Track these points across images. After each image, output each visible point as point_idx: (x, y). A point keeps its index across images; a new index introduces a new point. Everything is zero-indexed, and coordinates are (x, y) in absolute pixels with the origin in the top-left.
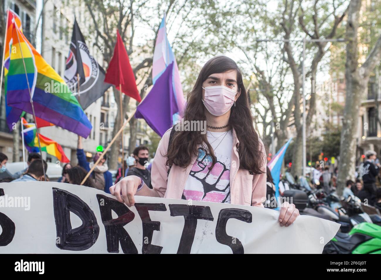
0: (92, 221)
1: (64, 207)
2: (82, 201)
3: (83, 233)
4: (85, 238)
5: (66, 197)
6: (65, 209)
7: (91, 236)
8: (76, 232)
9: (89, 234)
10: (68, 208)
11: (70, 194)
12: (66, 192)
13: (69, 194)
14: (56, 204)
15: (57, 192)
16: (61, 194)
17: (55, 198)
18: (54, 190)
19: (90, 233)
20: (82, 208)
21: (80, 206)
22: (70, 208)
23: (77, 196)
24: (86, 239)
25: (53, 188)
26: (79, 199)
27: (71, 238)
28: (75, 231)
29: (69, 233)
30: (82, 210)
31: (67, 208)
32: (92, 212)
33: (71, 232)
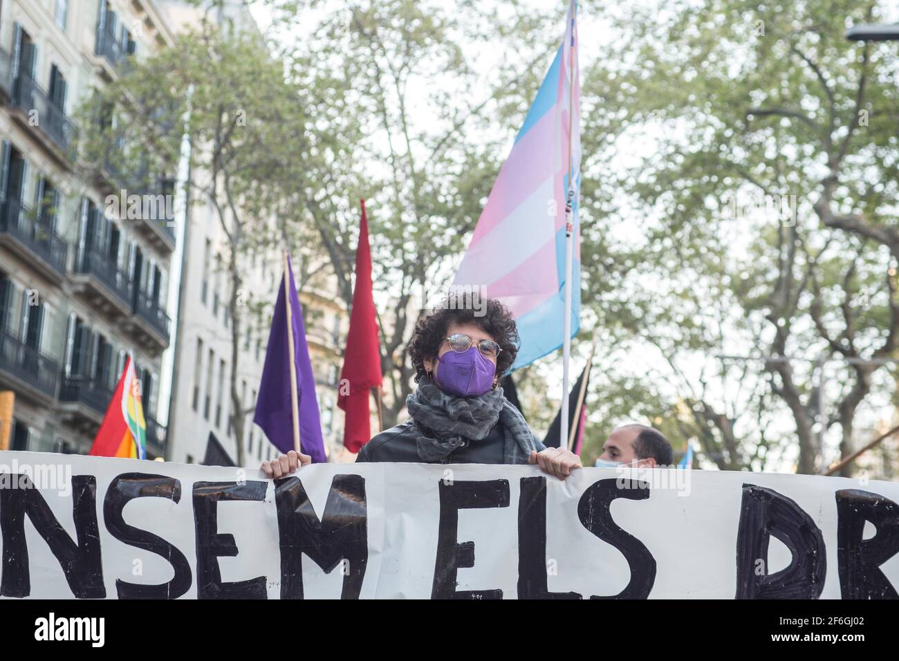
0: (815, 552)
1: (761, 526)
2: (802, 511)
3: (791, 583)
4: (796, 592)
5: (770, 504)
6: (762, 530)
7: (808, 588)
8: (778, 582)
9: (804, 586)
10: (769, 528)
11: (778, 496)
12: (770, 493)
13: (776, 498)
14: (746, 520)
15: (751, 494)
16: (759, 499)
17: (745, 507)
18: (746, 489)
19: (806, 582)
20: (799, 526)
21: (794, 523)
22: (772, 528)
23: (793, 499)
24: (797, 594)
25: (745, 486)
26: (796, 508)
27: (766, 593)
28: (774, 580)
29: (761, 584)
30: (797, 530)
31: (765, 529)
32: (819, 532)
33: (765, 581)
